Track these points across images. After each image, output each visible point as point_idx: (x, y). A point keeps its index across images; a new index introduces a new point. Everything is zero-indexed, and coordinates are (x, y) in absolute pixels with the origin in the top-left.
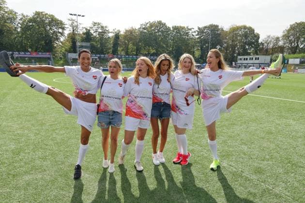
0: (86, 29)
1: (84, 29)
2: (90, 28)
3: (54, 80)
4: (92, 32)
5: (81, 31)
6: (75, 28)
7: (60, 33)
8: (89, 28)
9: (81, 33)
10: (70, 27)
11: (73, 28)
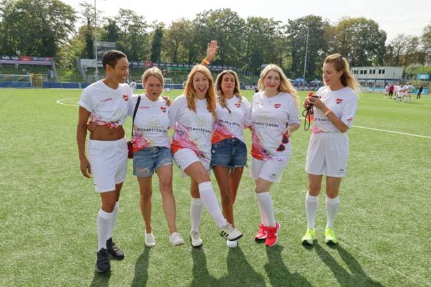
0: (110, 21)
1: (107, 21)
2: (116, 19)
3: (58, 102)
4: (119, 25)
5: (101, 23)
6: (91, 18)
7: (67, 25)
8: (113, 19)
9: (102, 26)
10: (83, 16)
11: (88, 19)
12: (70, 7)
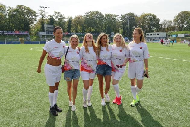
0: (51, 16)
1: (49, 16)
2: (53, 15)
3: (31, 49)
4: (54, 18)
6: (43, 16)
7: (33, 19)
9: (47, 19)
10: (40, 15)
11: (42, 16)
12: (35, 11)
